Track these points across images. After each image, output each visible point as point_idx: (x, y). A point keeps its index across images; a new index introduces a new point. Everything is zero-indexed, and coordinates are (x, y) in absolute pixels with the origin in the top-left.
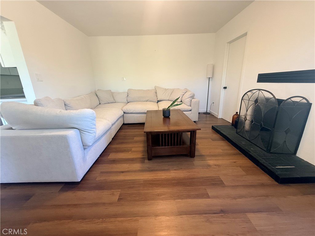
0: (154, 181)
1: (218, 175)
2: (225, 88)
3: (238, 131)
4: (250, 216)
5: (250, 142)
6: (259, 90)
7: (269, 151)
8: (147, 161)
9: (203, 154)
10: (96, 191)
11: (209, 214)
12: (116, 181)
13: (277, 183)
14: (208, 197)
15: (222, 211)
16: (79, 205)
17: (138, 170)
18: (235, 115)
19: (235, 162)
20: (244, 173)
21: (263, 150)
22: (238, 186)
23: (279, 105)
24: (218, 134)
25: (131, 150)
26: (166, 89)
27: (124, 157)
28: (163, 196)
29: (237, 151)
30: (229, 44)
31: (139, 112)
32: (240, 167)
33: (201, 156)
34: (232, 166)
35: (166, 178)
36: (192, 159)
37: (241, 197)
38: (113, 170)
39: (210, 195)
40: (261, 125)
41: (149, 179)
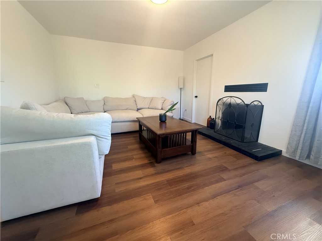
0: (176, 179)
1: (221, 164)
2: (196, 97)
3: (215, 130)
4: (256, 184)
5: (228, 137)
6: (231, 97)
7: (242, 141)
8: (156, 165)
9: (200, 151)
10: (125, 201)
11: (233, 190)
12: (140, 188)
13: (257, 161)
14: (225, 180)
15: (239, 187)
16: (116, 219)
17: (154, 173)
18: (209, 118)
19: (225, 153)
20: (235, 159)
21: (239, 141)
22: (237, 168)
23: (247, 107)
24: (200, 134)
25: (133, 158)
26: (144, 97)
27: (131, 165)
28: (193, 188)
29: (222, 145)
30: (197, 61)
31: (123, 120)
32: (231, 155)
33: (200, 152)
34: (226, 156)
35: (184, 174)
36: (194, 156)
37: (244, 174)
38: (127, 179)
39: (225, 178)
40: (235, 123)
41: (170, 179)
